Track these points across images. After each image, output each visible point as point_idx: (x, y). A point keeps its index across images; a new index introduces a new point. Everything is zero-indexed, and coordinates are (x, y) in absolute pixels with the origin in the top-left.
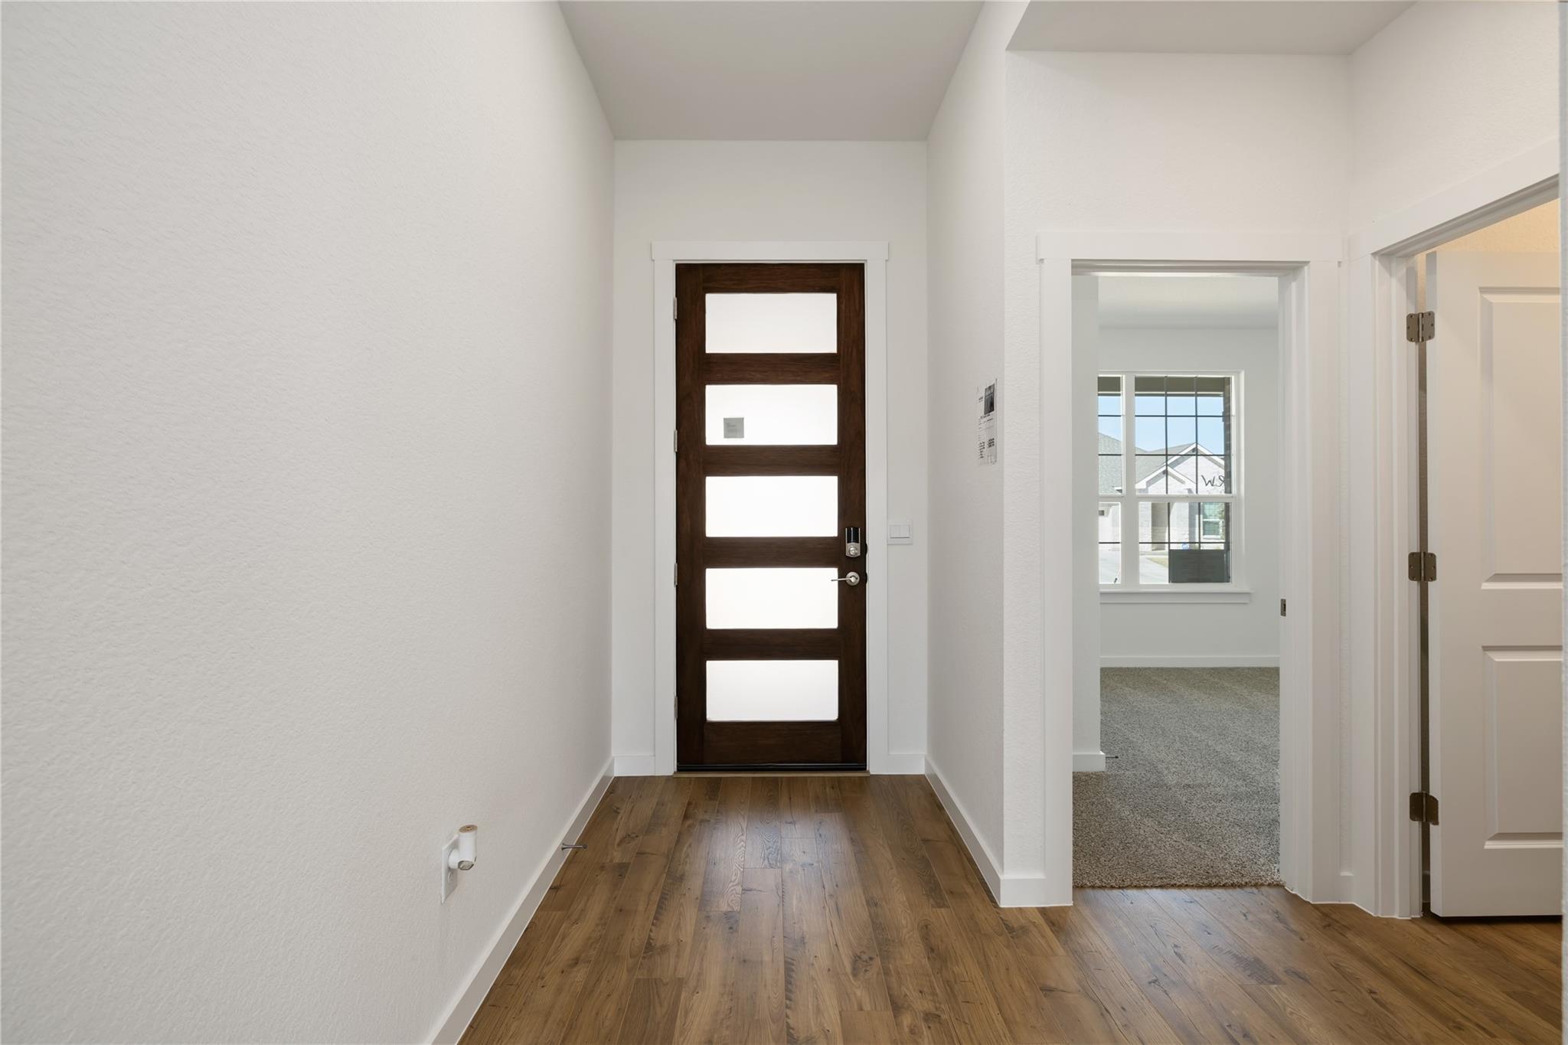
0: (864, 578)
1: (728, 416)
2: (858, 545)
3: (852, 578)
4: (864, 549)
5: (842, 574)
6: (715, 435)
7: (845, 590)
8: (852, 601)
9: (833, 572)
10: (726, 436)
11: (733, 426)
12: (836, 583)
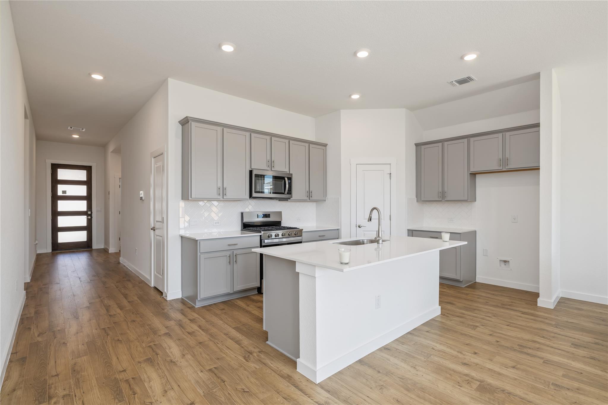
0: (92, 217)
1: (63, 190)
2: (91, 212)
3: (89, 217)
4: (92, 213)
5: (87, 217)
6: (60, 193)
7: (88, 219)
8: (90, 221)
9: (86, 217)
10: (63, 194)
11: (64, 192)
12: (86, 218)
